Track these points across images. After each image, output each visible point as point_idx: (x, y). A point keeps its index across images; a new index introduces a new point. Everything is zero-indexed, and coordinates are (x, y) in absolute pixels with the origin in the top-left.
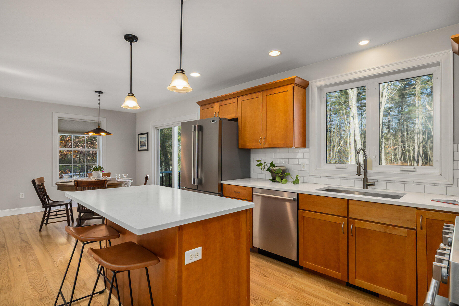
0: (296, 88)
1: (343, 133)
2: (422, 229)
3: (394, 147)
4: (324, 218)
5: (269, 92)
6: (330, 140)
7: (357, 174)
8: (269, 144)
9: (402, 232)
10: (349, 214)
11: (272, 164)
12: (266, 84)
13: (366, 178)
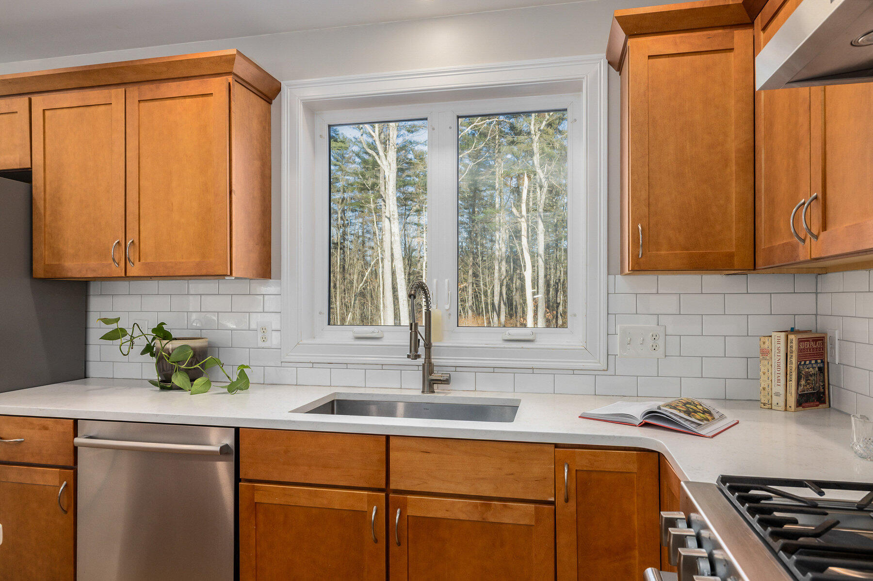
0: (237, 89)
1: (369, 252)
2: (567, 501)
3: (462, 286)
4: (319, 502)
5: (148, 91)
6: (344, 267)
7: (409, 356)
8: (147, 264)
9: (521, 515)
10: (391, 478)
11: (161, 333)
12: (138, 63)
13: (430, 363)
